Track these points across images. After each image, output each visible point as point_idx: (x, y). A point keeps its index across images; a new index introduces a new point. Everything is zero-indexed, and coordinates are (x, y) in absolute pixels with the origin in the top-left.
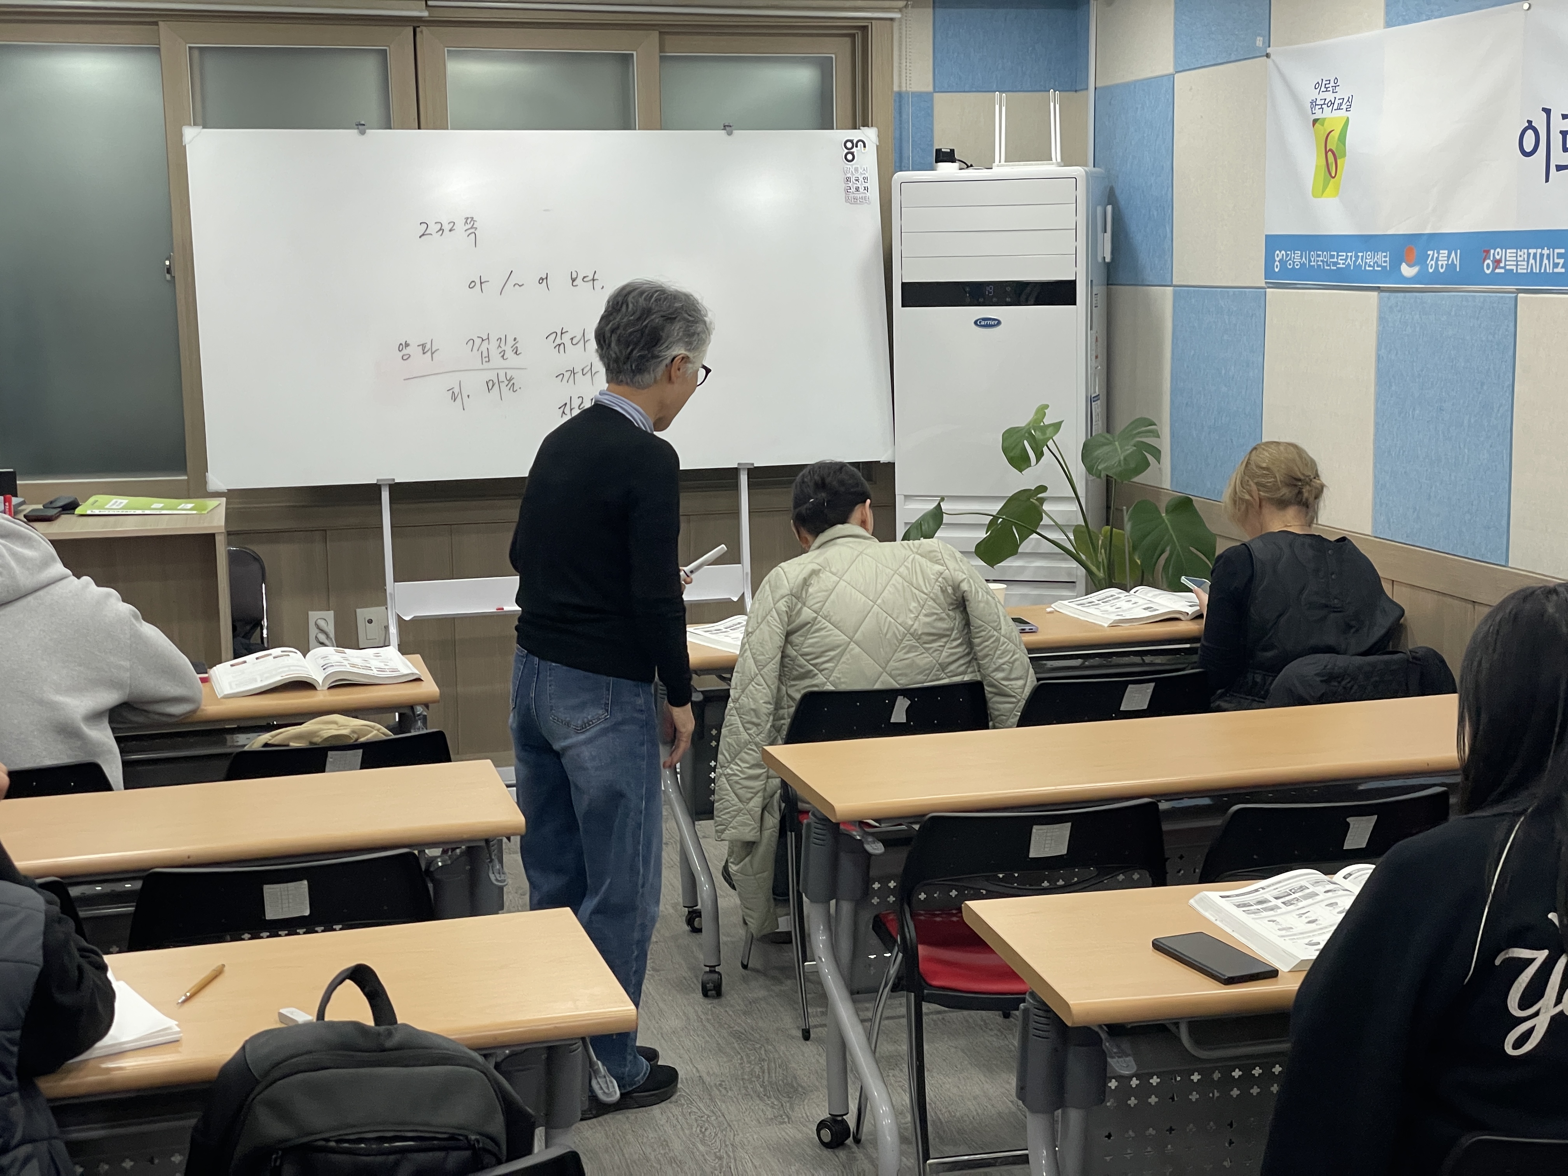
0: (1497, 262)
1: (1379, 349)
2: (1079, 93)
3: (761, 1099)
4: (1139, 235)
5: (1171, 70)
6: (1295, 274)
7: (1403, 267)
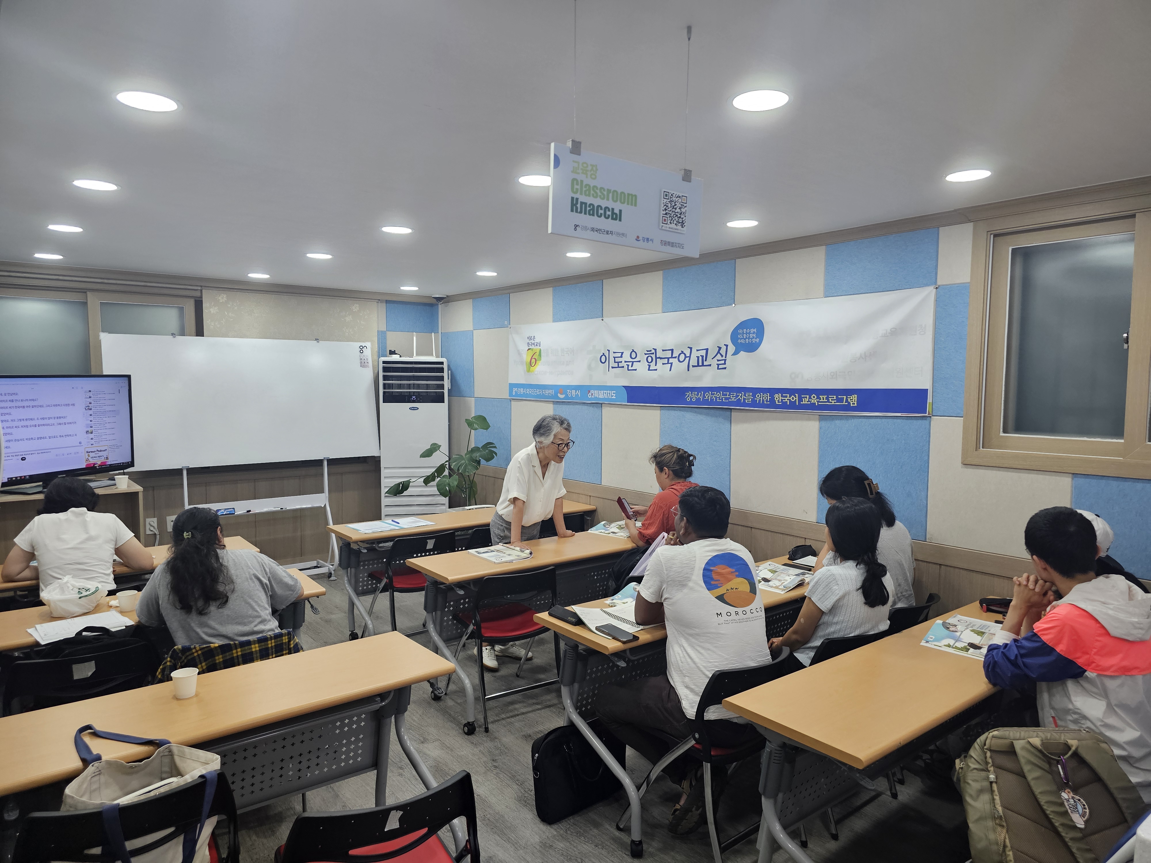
0: (592, 394)
5: (472, 329)
6: (520, 395)
7: (559, 395)
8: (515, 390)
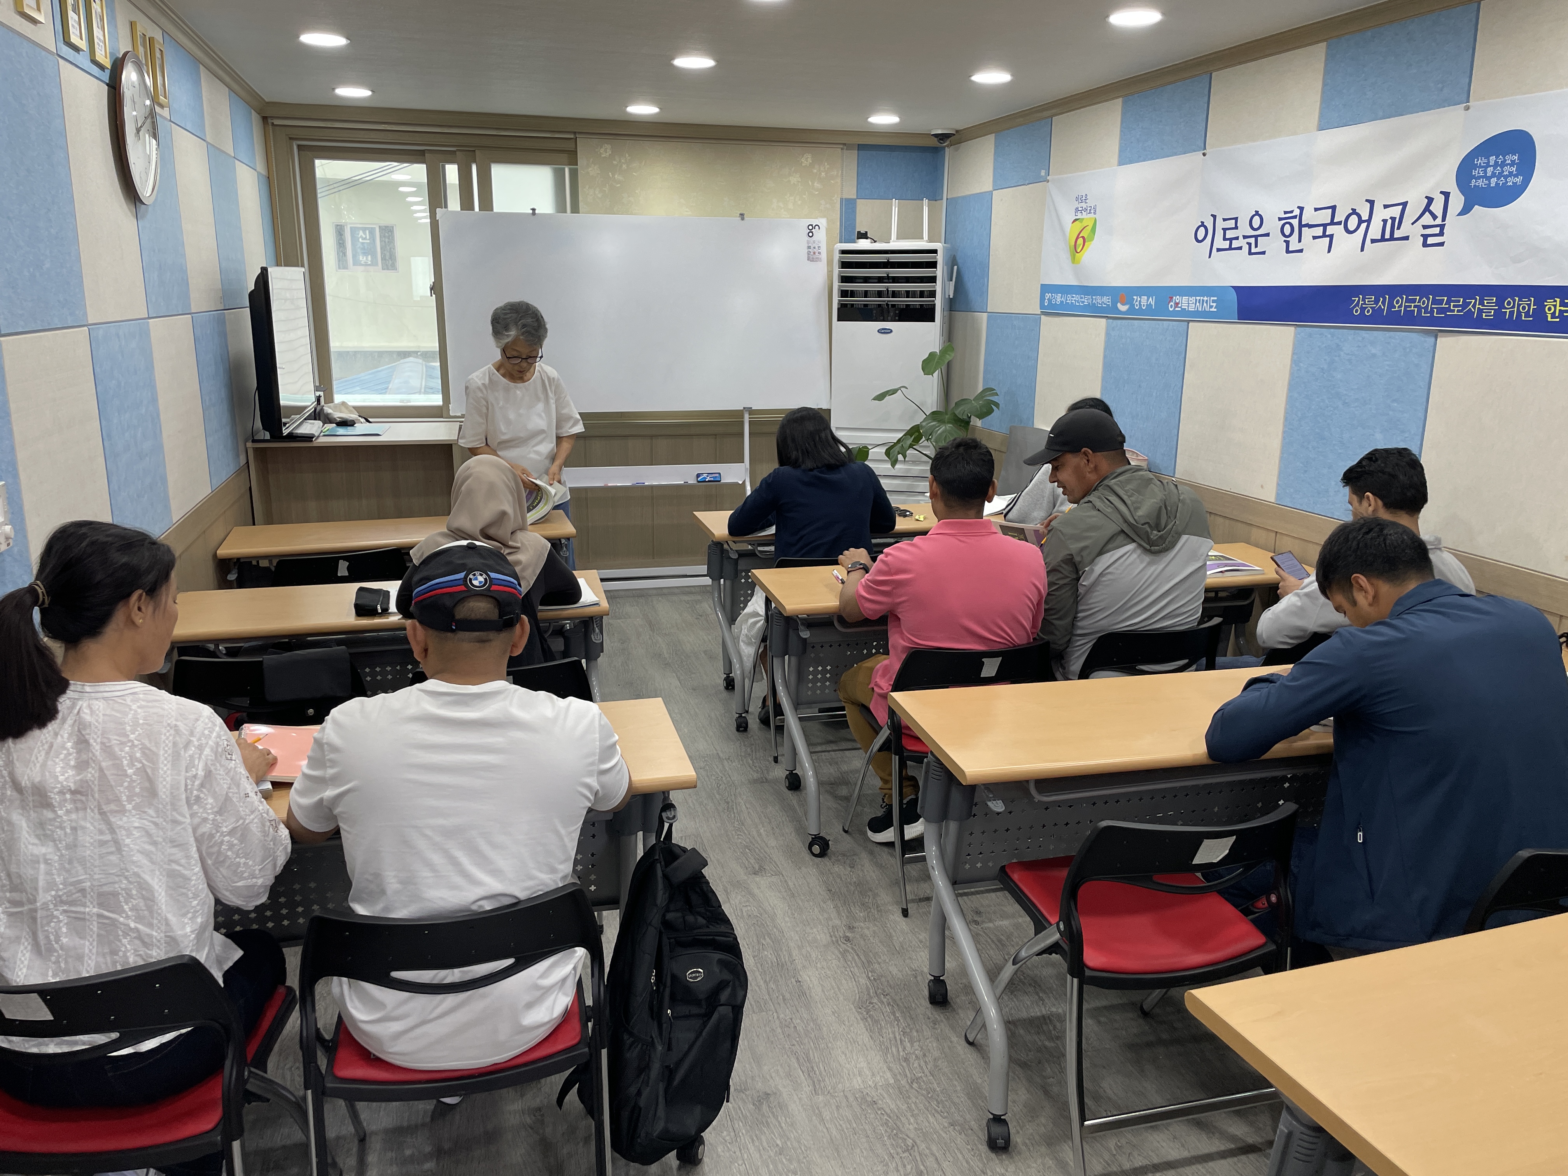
0: (1177, 304)
1: (1105, 352)
2: (938, 202)
3: (751, 768)
4: (970, 284)
5: (991, 189)
6: (1054, 306)
7: (1119, 305)
8: (1048, 295)
